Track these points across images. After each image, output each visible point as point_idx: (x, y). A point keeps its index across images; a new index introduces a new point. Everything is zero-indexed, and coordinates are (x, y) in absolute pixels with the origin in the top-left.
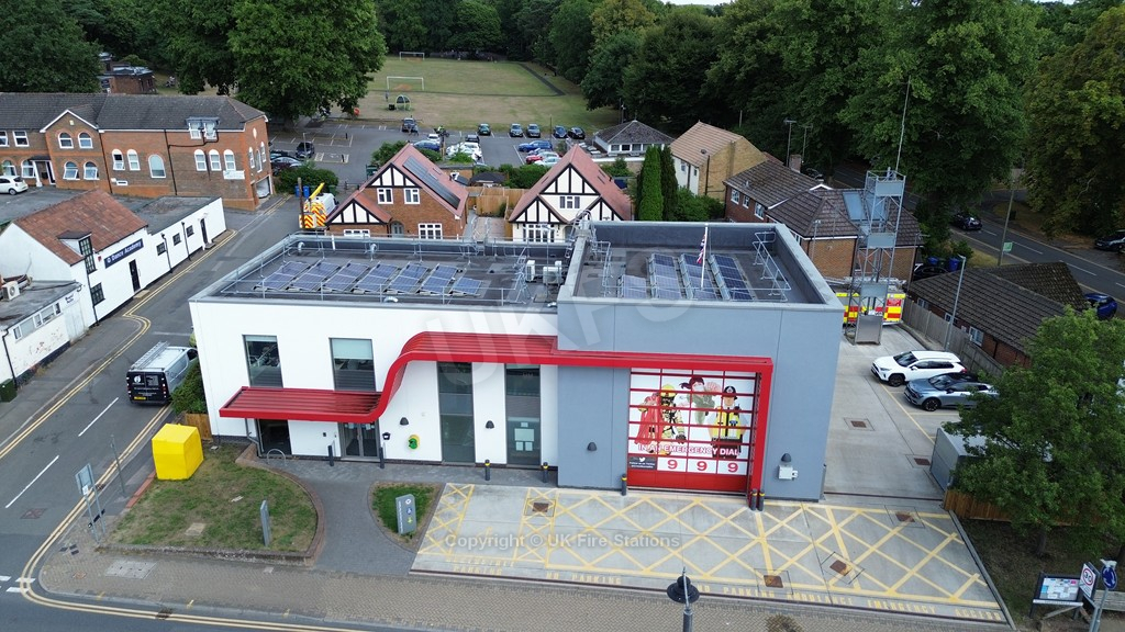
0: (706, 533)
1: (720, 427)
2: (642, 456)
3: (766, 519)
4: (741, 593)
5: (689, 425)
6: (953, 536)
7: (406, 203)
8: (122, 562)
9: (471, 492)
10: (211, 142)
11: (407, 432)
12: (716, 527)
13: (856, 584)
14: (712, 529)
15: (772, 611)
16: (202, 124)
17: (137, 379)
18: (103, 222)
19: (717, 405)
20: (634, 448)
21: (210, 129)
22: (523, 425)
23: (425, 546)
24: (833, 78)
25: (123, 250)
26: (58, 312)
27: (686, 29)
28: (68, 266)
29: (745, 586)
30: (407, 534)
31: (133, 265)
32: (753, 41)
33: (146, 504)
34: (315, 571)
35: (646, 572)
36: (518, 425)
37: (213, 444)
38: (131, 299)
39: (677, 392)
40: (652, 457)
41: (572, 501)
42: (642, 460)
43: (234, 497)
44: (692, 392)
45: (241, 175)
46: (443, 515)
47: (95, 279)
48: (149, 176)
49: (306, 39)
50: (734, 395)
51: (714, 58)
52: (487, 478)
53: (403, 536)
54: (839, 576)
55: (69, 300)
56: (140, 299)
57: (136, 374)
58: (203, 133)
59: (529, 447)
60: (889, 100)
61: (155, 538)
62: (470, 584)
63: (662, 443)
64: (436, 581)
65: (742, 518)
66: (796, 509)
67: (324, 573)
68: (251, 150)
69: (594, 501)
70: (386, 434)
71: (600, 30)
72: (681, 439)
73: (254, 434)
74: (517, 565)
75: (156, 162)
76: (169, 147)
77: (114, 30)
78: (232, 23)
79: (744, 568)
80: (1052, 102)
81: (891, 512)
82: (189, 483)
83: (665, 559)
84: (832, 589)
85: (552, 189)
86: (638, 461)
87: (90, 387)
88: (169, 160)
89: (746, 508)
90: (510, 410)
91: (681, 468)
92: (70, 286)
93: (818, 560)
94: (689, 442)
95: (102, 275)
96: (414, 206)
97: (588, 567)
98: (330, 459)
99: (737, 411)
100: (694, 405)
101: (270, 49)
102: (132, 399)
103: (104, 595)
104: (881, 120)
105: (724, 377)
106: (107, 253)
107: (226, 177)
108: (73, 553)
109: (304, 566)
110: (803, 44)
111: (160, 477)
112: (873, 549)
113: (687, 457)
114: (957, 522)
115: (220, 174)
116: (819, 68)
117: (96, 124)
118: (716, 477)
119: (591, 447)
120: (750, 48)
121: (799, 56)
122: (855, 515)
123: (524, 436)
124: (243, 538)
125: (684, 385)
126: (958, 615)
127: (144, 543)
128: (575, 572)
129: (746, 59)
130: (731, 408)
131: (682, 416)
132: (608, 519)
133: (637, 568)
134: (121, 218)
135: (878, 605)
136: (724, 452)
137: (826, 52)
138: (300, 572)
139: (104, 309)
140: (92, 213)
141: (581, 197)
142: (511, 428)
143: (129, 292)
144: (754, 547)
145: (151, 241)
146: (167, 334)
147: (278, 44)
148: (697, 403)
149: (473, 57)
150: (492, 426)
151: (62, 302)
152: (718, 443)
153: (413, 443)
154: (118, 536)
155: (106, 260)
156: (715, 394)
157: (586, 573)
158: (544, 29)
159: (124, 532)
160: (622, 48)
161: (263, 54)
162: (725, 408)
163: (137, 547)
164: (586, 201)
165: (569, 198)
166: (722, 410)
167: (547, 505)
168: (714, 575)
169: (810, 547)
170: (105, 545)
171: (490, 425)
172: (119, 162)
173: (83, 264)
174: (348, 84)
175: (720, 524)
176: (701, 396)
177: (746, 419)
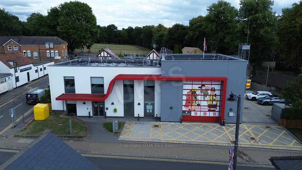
0: (209, 131)
1: (210, 101)
2: (186, 111)
3: (226, 128)
4: (224, 145)
5: (201, 101)
6: (285, 131)
8: (23, 139)
9: (134, 123)
10: (52, 48)
11: (113, 107)
12: (212, 130)
13: (259, 142)
14: (211, 130)
16: (49, 43)
17: (29, 96)
18: (20, 60)
19: (209, 94)
20: (184, 109)
21: (52, 45)
22: (149, 104)
23: (122, 135)
24: (221, 34)
25: (26, 68)
26: (5, 81)
27: (179, 27)
28: (9, 68)
29: (225, 143)
30: (116, 133)
31: (28, 73)
32: (198, 28)
33: (31, 126)
34: (87, 141)
35: (193, 140)
36: (148, 104)
37: (53, 113)
38: (27, 83)
39: (197, 90)
40: (190, 111)
41: (165, 125)
42: (187, 112)
43: (59, 124)
44: (202, 90)
45: (60, 58)
46: (126, 128)
47: (17, 74)
48: (33, 58)
49: (78, 27)
50: (214, 90)
51: (187, 34)
52: (138, 120)
53: (114, 133)
54: (254, 141)
55: (9, 78)
56: (29, 83)
57: (29, 94)
58: (49, 46)
59: (151, 111)
60: (238, 35)
61: (34, 133)
63: (193, 107)
64: (126, 143)
65: (219, 128)
67: (90, 142)
68: (63, 51)
69: (173, 125)
70: (107, 108)
71: (155, 33)
72: (199, 105)
73: (65, 109)
74: (151, 139)
75: (36, 54)
76: (39, 50)
77: (25, 31)
78: (58, 24)
79: (223, 139)
80: (287, 26)
81: (264, 126)
82: (45, 121)
83: (198, 137)
84: (252, 144)
86: (185, 113)
87: (14, 102)
88: (39, 53)
89: (219, 126)
90: (145, 99)
91: (198, 115)
92: (10, 75)
93: (246, 137)
94: (201, 106)
95: (18, 74)
97: (174, 139)
98: (89, 117)
99: (215, 95)
100: (202, 94)
101: (69, 30)
102: (27, 102)
103: (16, 147)
104: (236, 40)
105: (211, 84)
106: (21, 68)
107: (55, 58)
108: (6, 138)
109: (83, 140)
110: (212, 26)
111: (36, 119)
112: (261, 134)
113: (200, 111)
114: (284, 128)
116: (217, 32)
117: (19, 43)
118: (209, 117)
119: (171, 108)
120: (197, 30)
121: (211, 29)
122: (253, 127)
123: (149, 107)
125: (199, 87)
126: (293, 150)
127: (30, 134)
128: (170, 140)
129: (196, 33)
130: (214, 94)
131: (199, 98)
132: (178, 129)
133: (190, 140)
134: (25, 60)
135: (268, 147)
136: (212, 109)
137: (219, 28)
138: (82, 142)
139: (19, 84)
140: (17, 57)
142: (145, 105)
143: (27, 82)
144: (225, 134)
145: (34, 68)
147: (71, 29)
148: (203, 94)
149: (120, 44)
150: (140, 104)
151: (7, 78)
152: (210, 106)
153: (115, 110)
154: (22, 133)
155: (20, 70)
156: (209, 90)
157: (174, 141)
158: (139, 36)
159: (23, 132)
160: (162, 35)
161: (66, 31)
162: (212, 94)
163: (28, 135)
166: (211, 95)
167: (158, 126)
168: (215, 141)
169: (242, 134)
170: (17, 135)
171: (139, 104)
172: (25, 54)
173: (13, 69)
174: (90, 40)
176: (204, 91)
177: (218, 98)
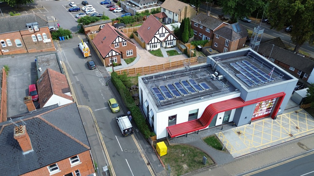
1: (269, 106)
5: (263, 107)
6: (306, 114)
7: (123, 46)
10: (37, 31)
13: (302, 130)
14: (272, 127)
15: (296, 142)
16: (33, 26)
19: (269, 102)
21: (36, 27)
22: (227, 115)
23: (230, 151)
29: (288, 138)
34: (218, 166)
39: (263, 102)
40: (255, 115)
41: (243, 129)
42: (253, 116)
45: (49, 40)
46: (224, 142)
50: (273, 99)
52: (222, 129)
53: (223, 150)
54: (299, 130)
57: (126, 130)
58: (34, 29)
59: (227, 120)
61: (180, 172)
62: (247, 157)
63: (257, 112)
64: (241, 159)
65: (274, 122)
66: (280, 117)
67: (220, 166)
69: (247, 128)
74: (250, 149)
75: (18, 41)
76: (22, 36)
79: (284, 134)
82: (168, 155)
83: (271, 137)
84: (300, 133)
85: (157, 33)
88: (22, 40)
89: (273, 120)
91: (259, 115)
93: (293, 127)
94: (262, 110)
96: (125, 46)
97: (262, 145)
107: (44, 42)
112: (298, 122)
113: (261, 113)
114: (304, 110)
115: (42, 41)
119: (246, 118)
122: (290, 114)
124: (198, 165)
128: (261, 147)
131: (262, 106)
132: (254, 132)
133: (269, 141)
135: (308, 134)
136: (268, 110)
138: (216, 167)
140: (57, 79)
141: (165, 34)
142: (224, 117)
144: (282, 128)
146: (99, 109)
148: (266, 103)
150: (221, 118)
156: (270, 100)
162: (271, 102)
164: (166, 35)
165: (162, 35)
167: (240, 132)
168: (282, 138)
169: (290, 125)
172: (3, 44)
175: (272, 125)
176: (267, 101)
